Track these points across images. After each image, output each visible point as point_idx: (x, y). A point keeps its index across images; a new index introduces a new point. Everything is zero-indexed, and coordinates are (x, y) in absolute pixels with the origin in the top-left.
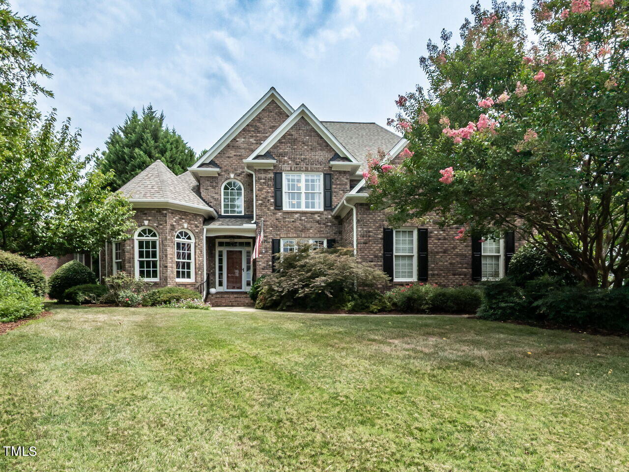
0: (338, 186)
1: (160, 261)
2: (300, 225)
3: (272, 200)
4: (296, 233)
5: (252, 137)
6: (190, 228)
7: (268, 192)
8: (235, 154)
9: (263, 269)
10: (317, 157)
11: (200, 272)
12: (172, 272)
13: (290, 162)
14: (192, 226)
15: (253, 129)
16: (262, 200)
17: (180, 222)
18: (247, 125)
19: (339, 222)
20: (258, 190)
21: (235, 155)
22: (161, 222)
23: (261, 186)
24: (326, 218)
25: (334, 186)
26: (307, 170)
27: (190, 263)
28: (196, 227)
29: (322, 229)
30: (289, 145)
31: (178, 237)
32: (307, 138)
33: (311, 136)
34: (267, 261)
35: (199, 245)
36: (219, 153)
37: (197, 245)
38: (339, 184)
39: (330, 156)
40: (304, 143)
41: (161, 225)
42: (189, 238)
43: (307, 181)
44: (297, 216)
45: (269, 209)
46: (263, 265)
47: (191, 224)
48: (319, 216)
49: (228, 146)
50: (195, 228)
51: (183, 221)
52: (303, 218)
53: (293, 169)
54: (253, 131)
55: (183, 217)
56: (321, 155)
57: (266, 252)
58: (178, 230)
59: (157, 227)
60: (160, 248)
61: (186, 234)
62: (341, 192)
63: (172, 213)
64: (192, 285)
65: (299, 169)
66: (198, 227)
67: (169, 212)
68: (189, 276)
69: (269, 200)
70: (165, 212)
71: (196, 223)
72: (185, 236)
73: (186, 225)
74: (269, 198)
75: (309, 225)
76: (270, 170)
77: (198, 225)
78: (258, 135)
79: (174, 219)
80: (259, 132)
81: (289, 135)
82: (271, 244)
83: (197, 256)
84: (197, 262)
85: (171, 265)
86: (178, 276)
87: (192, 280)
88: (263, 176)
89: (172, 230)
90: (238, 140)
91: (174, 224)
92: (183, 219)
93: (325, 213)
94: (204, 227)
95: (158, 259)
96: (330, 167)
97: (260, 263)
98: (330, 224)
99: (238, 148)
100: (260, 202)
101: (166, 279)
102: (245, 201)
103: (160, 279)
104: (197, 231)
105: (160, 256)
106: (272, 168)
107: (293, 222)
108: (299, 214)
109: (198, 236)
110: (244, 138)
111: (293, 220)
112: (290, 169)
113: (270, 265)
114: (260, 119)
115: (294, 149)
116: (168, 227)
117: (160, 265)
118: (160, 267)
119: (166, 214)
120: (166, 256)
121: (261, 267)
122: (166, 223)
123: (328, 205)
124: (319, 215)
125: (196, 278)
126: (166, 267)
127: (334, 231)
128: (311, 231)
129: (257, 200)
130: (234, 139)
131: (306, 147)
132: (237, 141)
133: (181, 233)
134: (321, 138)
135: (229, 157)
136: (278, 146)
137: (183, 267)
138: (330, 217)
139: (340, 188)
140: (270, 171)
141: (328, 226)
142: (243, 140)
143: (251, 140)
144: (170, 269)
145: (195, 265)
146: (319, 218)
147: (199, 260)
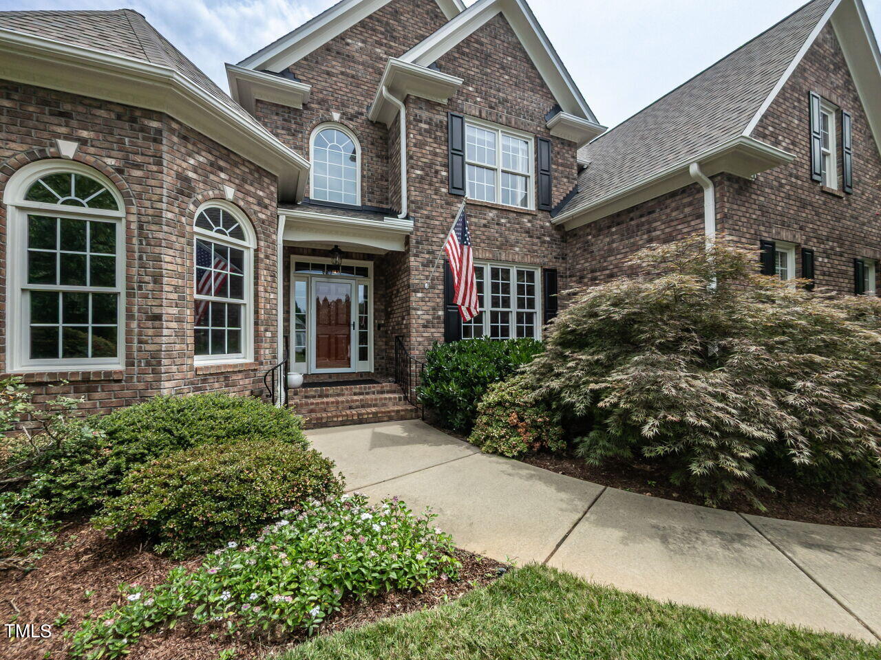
0: (560, 168)
1: (129, 295)
2: (497, 235)
3: (444, 174)
4: (490, 251)
5: (380, 44)
6: (241, 203)
7: (435, 154)
8: (343, 70)
9: (425, 326)
10: (525, 102)
11: (269, 334)
12: (180, 334)
13: (478, 99)
14: (251, 199)
15: (383, 30)
16: (422, 170)
17: (212, 177)
18: (370, 17)
19: (562, 237)
20: (415, 145)
21: (342, 73)
22: (139, 159)
23: (419, 137)
24: (542, 227)
25: (554, 167)
26: (508, 125)
27: (239, 306)
28: (259, 204)
29: (535, 248)
30: (477, 63)
31: (202, 222)
32: (510, 59)
33: (515, 57)
34: (434, 309)
35: (267, 257)
36: (305, 59)
37: (262, 256)
38: (562, 165)
39: (548, 106)
40: (503, 68)
41: (138, 166)
42: (238, 234)
43: (505, 148)
44: (491, 214)
45: (437, 192)
46: (426, 317)
47: (247, 193)
48: (529, 221)
49: (327, 48)
50: (257, 208)
51: (223, 175)
52: (503, 221)
53: (484, 115)
54: (382, 33)
55: (222, 163)
56: (533, 102)
57: (432, 287)
58: (207, 200)
59: (120, 171)
60: (130, 251)
61: (229, 221)
62: (565, 180)
63: (185, 138)
64: (245, 371)
65: (494, 118)
66: (266, 207)
67: (172, 131)
68: (235, 348)
69: (437, 172)
70: (155, 124)
71: (261, 193)
72: (227, 226)
73: (230, 192)
74: (438, 168)
75: (513, 237)
76: (439, 105)
77: (267, 201)
78: (393, 44)
79: (192, 161)
80: (394, 39)
81: (477, 42)
82: (441, 270)
83: (261, 289)
84: (261, 305)
85: (174, 311)
86: (201, 348)
87: (245, 357)
88: (425, 115)
89: (181, 192)
90: (349, 41)
91: (191, 175)
92: (221, 169)
93: (540, 215)
94: (280, 211)
95: (120, 287)
96: (546, 128)
97: (419, 313)
98: (548, 239)
99: (350, 58)
100: (419, 172)
101: (154, 362)
102: (363, 176)
103: (130, 363)
104: (263, 216)
105: (129, 278)
106: (445, 101)
107: (485, 226)
108: (495, 212)
109: (264, 230)
110: (363, 42)
111: (485, 222)
112: (477, 114)
113: (439, 317)
114: (396, 12)
115: (486, 74)
116: (169, 179)
117: (129, 310)
118: (130, 317)
119: (159, 132)
120: (157, 279)
121: (420, 321)
122: (160, 164)
123: (544, 203)
124: (530, 217)
125: (257, 352)
126: (158, 317)
127: (554, 254)
128: (517, 249)
129: (411, 167)
130: (341, 38)
131: (507, 77)
132: (348, 44)
133: (213, 213)
134: (533, 67)
135: (328, 73)
136: (455, 59)
137: (218, 321)
138: (548, 224)
139: (562, 172)
140: (439, 108)
141: (544, 242)
142: (360, 44)
143: (378, 50)
144: (174, 325)
145: (256, 312)
146: (529, 225)
147: (268, 301)
